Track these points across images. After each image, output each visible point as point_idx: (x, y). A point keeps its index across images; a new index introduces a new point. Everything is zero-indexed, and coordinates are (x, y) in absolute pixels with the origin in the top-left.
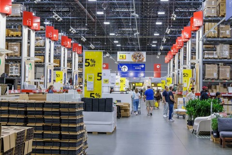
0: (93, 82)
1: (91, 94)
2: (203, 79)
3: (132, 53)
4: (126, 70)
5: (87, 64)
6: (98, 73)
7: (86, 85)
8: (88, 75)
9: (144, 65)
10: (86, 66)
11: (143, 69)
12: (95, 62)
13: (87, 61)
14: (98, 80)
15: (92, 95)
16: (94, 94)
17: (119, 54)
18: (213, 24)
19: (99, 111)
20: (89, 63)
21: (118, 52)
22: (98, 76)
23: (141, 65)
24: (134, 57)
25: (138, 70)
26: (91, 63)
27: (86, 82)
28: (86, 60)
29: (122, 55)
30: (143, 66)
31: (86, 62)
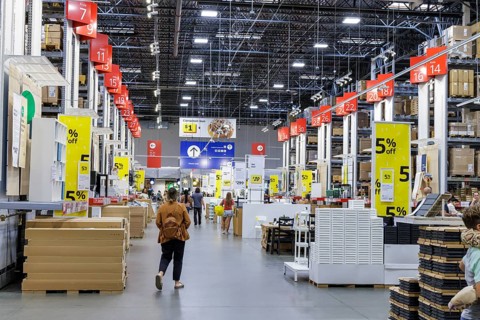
0: (392, 184)
1: (388, 208)
2: (449, 176)
3: (209, 121)
4: (198, 153)
5: (380, 149)
6: (402, 168)
7: (378, 191)
8: (381, 172)
9: (233, 144)
10: (377, 152)
11: (231, 153)
12: (394, 144)
13: (380, 142)
14: (401, 180)
15: (391, 211)
16: (393, 208)
17: (183, 122)
18: (466, 71)
19: (411, 243)
20: (383, 147)
21: (181, 119)
22: (402, 173)
23: (227, 144)
24: (213, 128)
25: (221, 154)
26: (387, 148)
27: (378, 184)
28: (378, 140)
29: (189, 124)
30: (230, 147)
31: (378, 145)
